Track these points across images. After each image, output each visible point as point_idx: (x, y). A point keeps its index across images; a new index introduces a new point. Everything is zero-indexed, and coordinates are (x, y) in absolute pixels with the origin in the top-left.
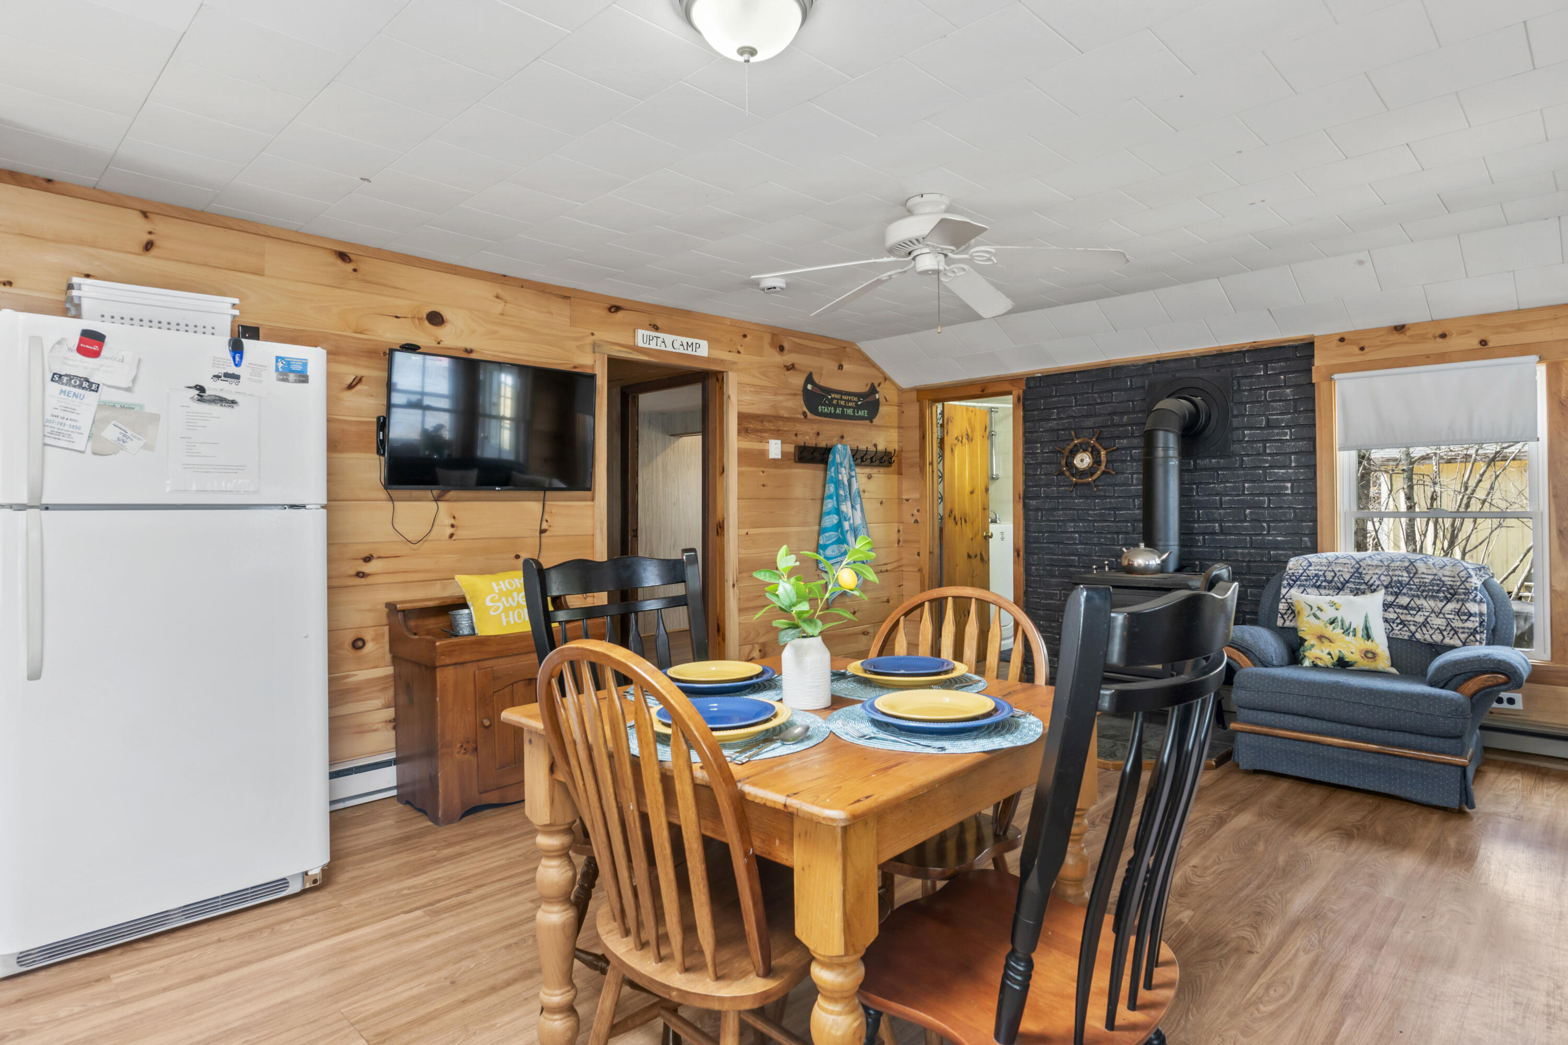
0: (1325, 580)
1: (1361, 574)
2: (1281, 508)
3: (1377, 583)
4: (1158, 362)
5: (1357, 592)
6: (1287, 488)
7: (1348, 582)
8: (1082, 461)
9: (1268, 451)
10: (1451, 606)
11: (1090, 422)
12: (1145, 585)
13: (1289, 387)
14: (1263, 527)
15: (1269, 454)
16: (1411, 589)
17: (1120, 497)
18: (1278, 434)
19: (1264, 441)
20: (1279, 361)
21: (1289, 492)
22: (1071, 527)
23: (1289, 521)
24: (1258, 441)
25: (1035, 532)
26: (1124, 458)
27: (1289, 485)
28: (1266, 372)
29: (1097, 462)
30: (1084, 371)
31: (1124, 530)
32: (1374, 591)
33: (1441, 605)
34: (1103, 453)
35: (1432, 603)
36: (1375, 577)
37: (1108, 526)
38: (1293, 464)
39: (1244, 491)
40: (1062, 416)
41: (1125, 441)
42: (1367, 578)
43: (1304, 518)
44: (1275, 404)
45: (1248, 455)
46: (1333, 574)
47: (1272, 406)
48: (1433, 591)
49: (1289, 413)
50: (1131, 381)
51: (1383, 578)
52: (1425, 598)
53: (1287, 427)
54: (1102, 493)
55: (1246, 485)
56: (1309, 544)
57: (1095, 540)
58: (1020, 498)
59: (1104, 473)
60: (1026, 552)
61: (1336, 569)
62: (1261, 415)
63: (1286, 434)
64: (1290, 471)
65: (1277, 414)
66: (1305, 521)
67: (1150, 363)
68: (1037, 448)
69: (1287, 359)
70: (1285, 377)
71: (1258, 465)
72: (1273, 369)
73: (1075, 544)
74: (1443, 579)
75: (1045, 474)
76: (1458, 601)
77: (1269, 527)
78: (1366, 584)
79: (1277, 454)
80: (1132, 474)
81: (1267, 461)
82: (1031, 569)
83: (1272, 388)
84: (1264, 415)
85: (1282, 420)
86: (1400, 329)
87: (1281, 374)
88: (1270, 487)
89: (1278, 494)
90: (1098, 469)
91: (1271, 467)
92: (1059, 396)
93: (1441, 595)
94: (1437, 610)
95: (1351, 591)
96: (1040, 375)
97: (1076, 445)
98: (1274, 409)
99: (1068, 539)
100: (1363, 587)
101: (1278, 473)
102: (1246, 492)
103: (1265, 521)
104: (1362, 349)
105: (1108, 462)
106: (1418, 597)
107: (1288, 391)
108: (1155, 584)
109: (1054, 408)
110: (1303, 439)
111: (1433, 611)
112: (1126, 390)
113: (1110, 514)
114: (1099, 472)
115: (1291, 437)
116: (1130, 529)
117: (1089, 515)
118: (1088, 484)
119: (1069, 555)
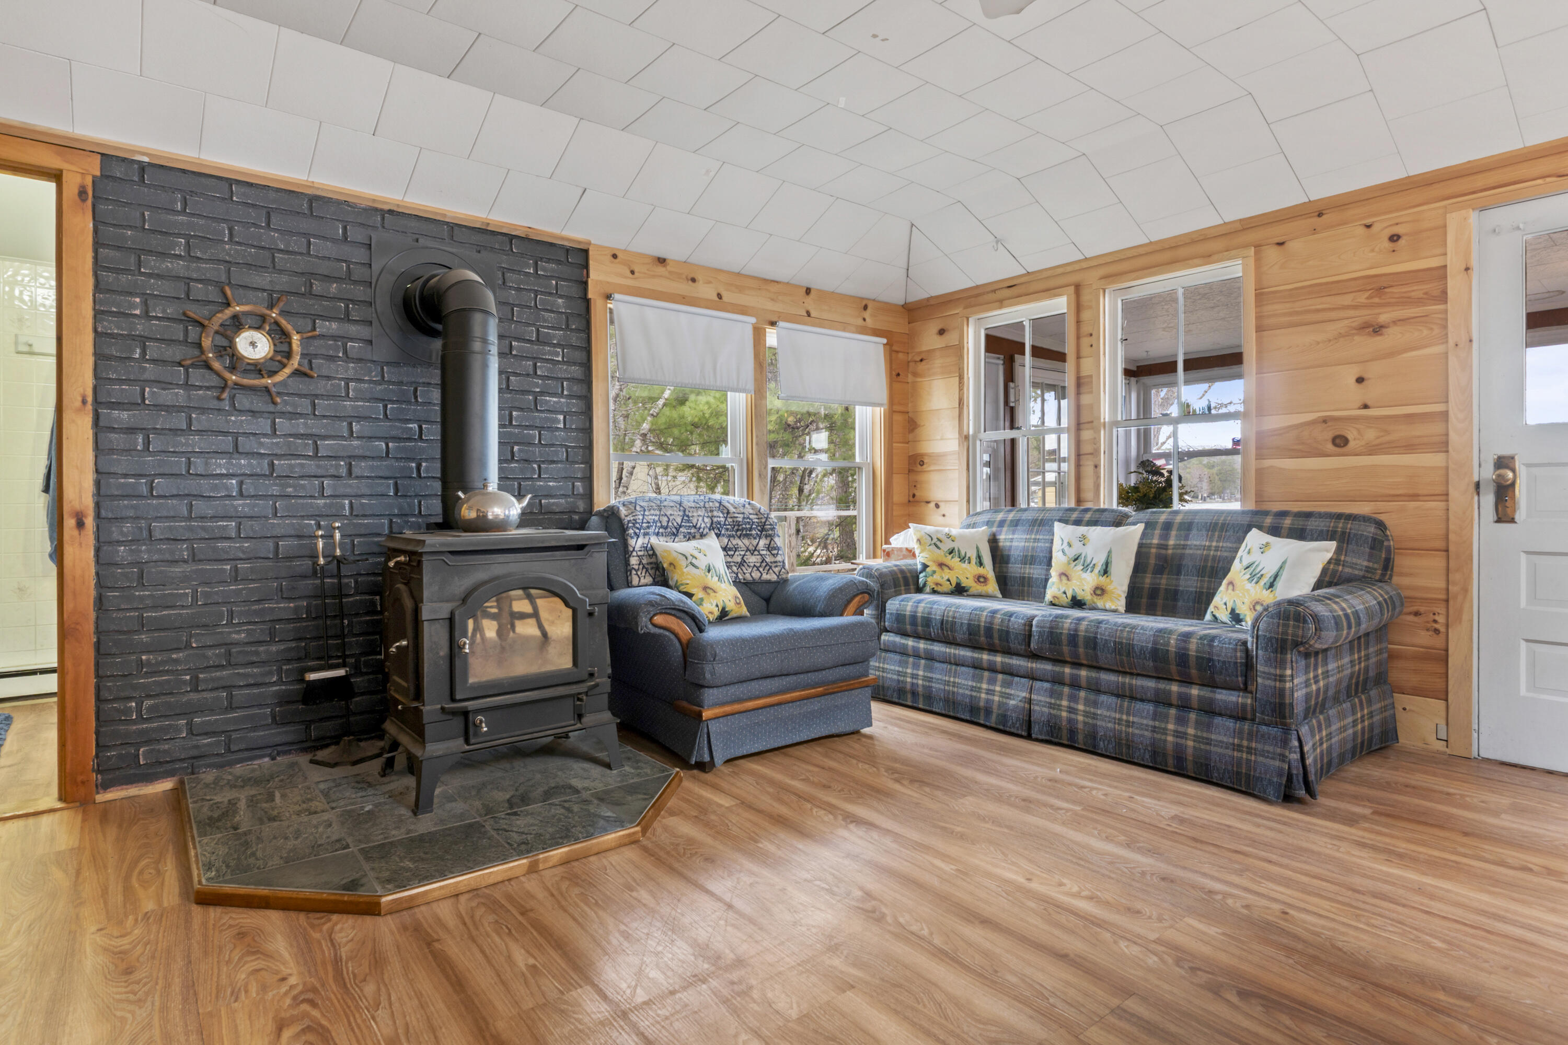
0: (662, 527)
1: (688, 516)
2: (553, 445)
3: (703, 525)
4: (391, 212)
5: (690, 537)
6: (559, 422)
7: (680, 526)
8: (253, 344)
9: (539, 373)
10: (763, 543)
11: (263, 279)
12: (553, 544)
13: (561, 297)
14: (534, 469)
15: (540, 377)
16: (727, 529)
17: (324, 417)
18: (550, 353)
19: (535, 359)
20: (549, 261)
21: (561, 426)
22: (220, 465)
23: (561, 462)
24: (527, 358)
25: (126, 476)
26: (331, 353)
27: (561, 417)
28: (536, 270)
29: (283, 352)
30: (251, 185)
31: (332, 471)
32: (702, 536)
33: (755, 542)
34: (296, 338)
35: (746, 541)
36: (700, 519)
37: (302, 465)
38: (565, 393)
39: (511, 421)
40: (199, 254)
41: (334, 325)
42: (695, 521)
43: (576, 459)
44: (547, 315)
45: (516, 374)
46: (666, 519)
47: (543, 316)
48: (746, 529)
49: (560, 329)
50: (345, 228)
51: (706, 520)
52: (739, 537)
53: (558, 345)
54: (289, 409)
55: (514, 413)
56: (581, 490)
57: (275, 490)
58: (84, 402)
59: (297, 373)
60: (98, 516)
61: (668, 513)
62: (529, 325)
63: (557, 354)
64: (562, 400)
65: (548, 328)
66: (577, 463)
67: (376, 209)
68: (133, 306)
69: (559, 262)
70: (557, 283)
71: (527, 388)
72: (544, 269)
73: (229, 496)
74: (751, 517)
75: (153, 361)
76: (766, 536)
77: (539, 467)
78: (695, 527)
79: (548, 378)
80: (347, 381)
81: (537, 385)
82: (118, 552)
83: (542, 293)
84: (534, 325)
85: (554, 336)
86: (662, 261)
87: (552, 277)
88: (541, 418)
89: (549, 429)
90: (284, 366)
91: (542, 393)
92: (192, 215)
93: (754, 532)
94: (751, 548)
95: (685, 537)
96: (146, 159)
97: (235, 317)
98: (545, 321)
99: (215, 488)
100: (693, 531)
101: (550, 401)
102: (514, 423)
103: (536, 462)
104: (633, 272)
105: (303, 355)
106: (733, 536)
107: (560, 301)
108: (567, 540)
109: (179, 235)
110: (575, 364)
111: (748, 550)
112: (334, 241)
113: (307, 444)
114: (287, 371)
115: (563, 358)
116: (343, 471)
117: (261, 445)
118: (267, 389)
119: (214, 518)
